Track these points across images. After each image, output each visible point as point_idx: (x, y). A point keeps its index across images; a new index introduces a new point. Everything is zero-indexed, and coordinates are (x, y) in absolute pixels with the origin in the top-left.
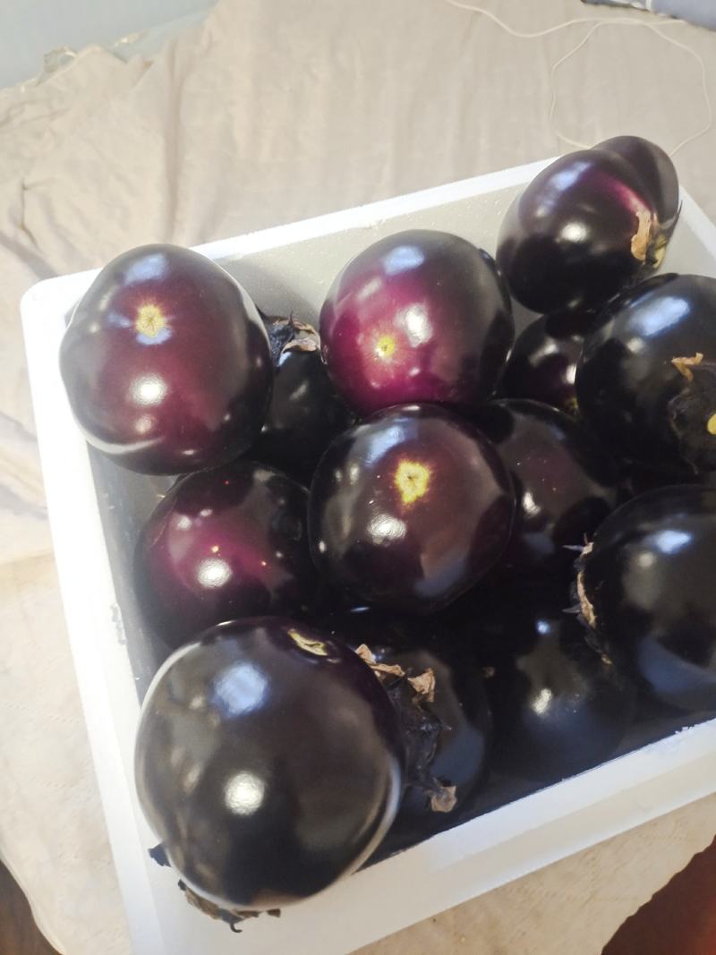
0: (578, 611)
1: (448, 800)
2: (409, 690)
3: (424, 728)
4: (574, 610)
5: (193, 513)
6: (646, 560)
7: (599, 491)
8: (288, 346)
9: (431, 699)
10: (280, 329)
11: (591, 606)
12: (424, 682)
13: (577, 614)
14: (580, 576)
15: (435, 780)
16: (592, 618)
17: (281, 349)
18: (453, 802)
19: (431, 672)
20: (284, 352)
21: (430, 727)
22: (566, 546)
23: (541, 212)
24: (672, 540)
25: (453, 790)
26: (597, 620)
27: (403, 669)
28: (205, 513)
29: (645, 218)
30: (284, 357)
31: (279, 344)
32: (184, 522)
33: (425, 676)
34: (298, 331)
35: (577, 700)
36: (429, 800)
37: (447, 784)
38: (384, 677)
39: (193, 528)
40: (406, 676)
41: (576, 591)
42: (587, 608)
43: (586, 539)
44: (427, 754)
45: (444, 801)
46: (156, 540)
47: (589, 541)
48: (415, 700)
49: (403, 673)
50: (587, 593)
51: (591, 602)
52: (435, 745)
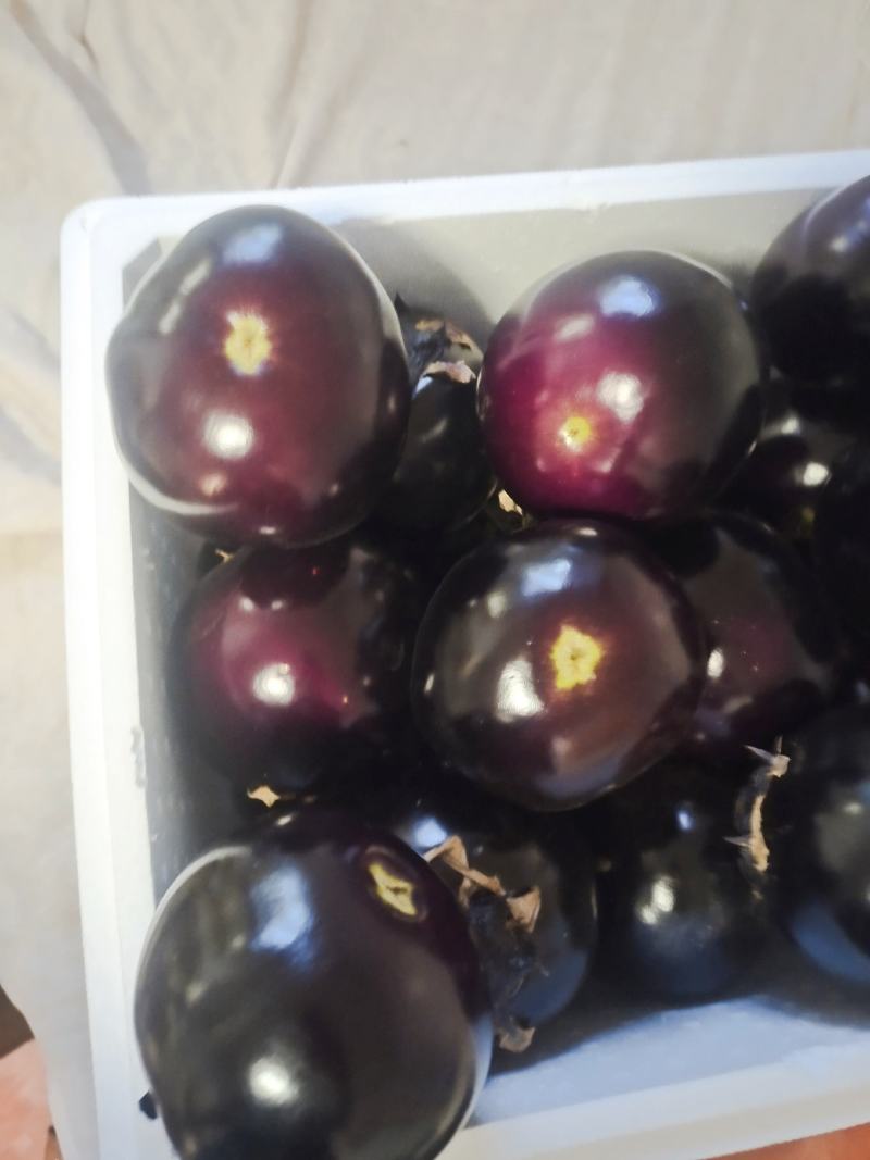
0: (742, 845)
1: (523, 1041)
3: (512, 962)
4: (737, 840)
8: (433, 368)
9: (531, 929)
10: (426, 337)
12: (527, 907)
14: (759, 800)
15: (512, 1019)
16: (763, 864)
17: (423, 369)
19: (536, 890)
20: (425, 377)
21: (521, 963)
22: (746, 744)
23: (840, 244)
27: (504, 884)
30: (423, 383)
31: (419, 363)
33: (530, 896)
34: (448, 343)
36: (497, 1038)
37: (525, 1025)
40: (504, 895)
43: (780, 747)
44: (510, 990)
45: (519, 1041)
47: (783, 753)
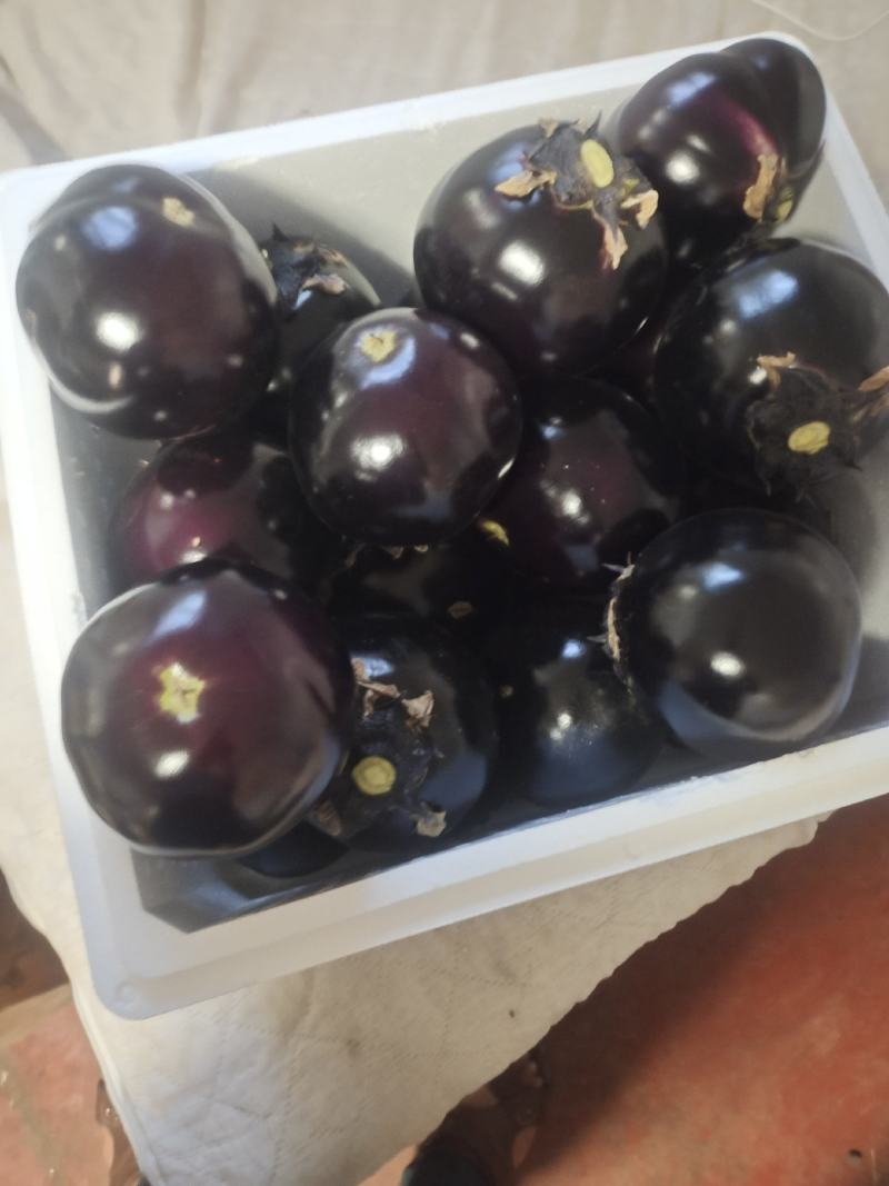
0: (604, 641)
1: (436, 825)
2: (402, 712)
3: (415, 752)
4: (600, 639)
5: (177, 491)
6: (688, 592)
7: (657, 501)
9: (426, 724)
11: (617, 638)
12: (421, 706)
13: (601, 644)
14: (612, 602)
15: (423, 804)
16: (616, 652)
18: (441, 827)
19: (429, 694)
21: (422, 752)
22: (606, 565)
24: (721, 575)
25: (441, 816)
26: (621, 653)
27: (399, 689)
28: (190, 494)
29: (768, 162)
30: (304, 297)
31: (297, 280)
32: (167, 500)
33: (423, 698)
34: (323, 261)
35: (594, 731)
36: (415, 824)
37: (437, 809)
38: (376, 697)
39: (176, 508)
40: (400, 698)
41: (607, 617)
42: (612, 640)
43: (629, 560)
44: (416, 778)
45: (432, 825)
46: (131, 520)
47: (632, 563)
48: (409, 723)
49: (398, 695)
50: (616, 623)
51: (618, 634)
52: (426, 770)
